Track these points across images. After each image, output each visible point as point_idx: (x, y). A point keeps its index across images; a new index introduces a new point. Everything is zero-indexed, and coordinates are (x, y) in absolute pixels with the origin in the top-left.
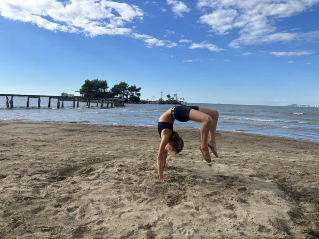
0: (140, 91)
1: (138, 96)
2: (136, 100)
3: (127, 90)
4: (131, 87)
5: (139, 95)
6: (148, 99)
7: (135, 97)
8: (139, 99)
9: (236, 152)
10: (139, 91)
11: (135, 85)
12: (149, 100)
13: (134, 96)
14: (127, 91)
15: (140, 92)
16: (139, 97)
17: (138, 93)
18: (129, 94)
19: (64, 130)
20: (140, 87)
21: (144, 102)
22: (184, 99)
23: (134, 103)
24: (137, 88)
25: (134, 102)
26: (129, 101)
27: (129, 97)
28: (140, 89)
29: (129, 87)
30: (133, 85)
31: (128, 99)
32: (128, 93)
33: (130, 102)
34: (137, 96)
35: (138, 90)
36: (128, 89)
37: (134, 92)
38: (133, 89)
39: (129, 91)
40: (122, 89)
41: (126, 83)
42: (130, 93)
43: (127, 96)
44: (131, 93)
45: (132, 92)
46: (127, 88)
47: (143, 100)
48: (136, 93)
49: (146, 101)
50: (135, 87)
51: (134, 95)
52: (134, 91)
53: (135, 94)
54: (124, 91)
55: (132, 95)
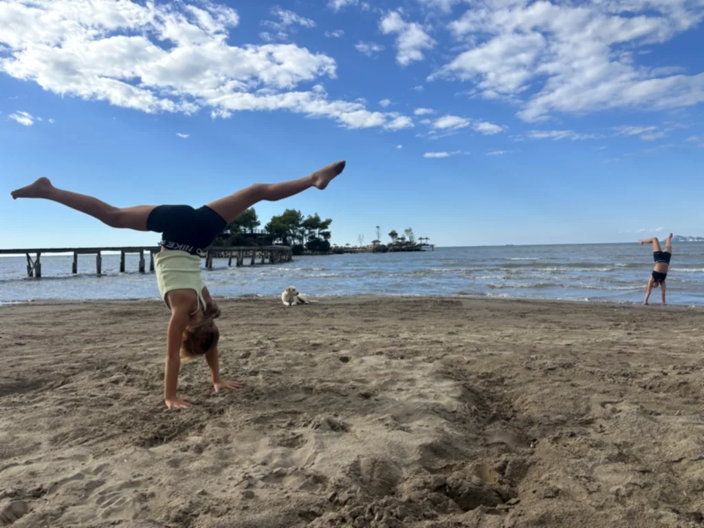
0: (329, 226)
1: (325, 238)
2: (321, 247)
3: (300, 226)
4: (308, 220)
5: (327, 235)
6: (348, 244)
7: (318, 240)
8: (327, 243)
9: (449, 333)
10: (327, 228)
11: (316, 214)
12: (350, 246)
13: (316, 238)
14: (302, 228)
15: (330, 229)
16: (329, 240)
17: (326, 230)
18: (306, 235)
19: (112, 313)
20: (328, 218)
21: (339, 251)
22: (427, 239)
23: (316, 254)
24: (323, 220)
25: (318, 253)
26: (306, 250)
27: (305, 241)
28: (328, 222)
29: (306, 218)
30: (313, 216)
31: (304, 247)
32: (302, 232)
33: (308, 251)
34: (322, 237)
35: (325, 225)
36: (303, 225)
37: (317, 231)
38: (314, 223)
39: (306, 229)
40: (290, 225)
41: (297, 211)
42: (307, 232)
43: (301, 239)
44: (310, 233)
45: (312, 230)
46: (301, 223)
47: (337, 247)
48: (322, 231)
49: (345, 248)
50: (317, 219)
51: (317, 236)
52: (315, 228)
53: (319, 234)
54: (293, 229)
55: (312, 237)
